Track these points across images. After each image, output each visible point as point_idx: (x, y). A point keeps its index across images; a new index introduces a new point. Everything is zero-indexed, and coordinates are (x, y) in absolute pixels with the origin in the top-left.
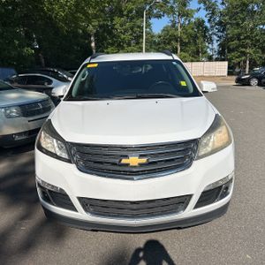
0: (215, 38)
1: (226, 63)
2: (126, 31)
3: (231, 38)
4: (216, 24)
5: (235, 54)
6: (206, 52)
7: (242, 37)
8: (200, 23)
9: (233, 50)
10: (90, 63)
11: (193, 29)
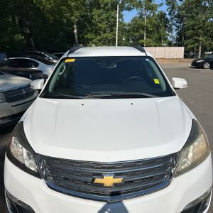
0: (174, 27)
1: (183, 48)
2: (102, 20)
3: (187, 28)
4: (175, 17)
5: (190, 41)
6: (167, 39)
7: (196, 28)
8: (162, 16)
9: (188, 38)
10: (68, 58)
11: (156, 20)
